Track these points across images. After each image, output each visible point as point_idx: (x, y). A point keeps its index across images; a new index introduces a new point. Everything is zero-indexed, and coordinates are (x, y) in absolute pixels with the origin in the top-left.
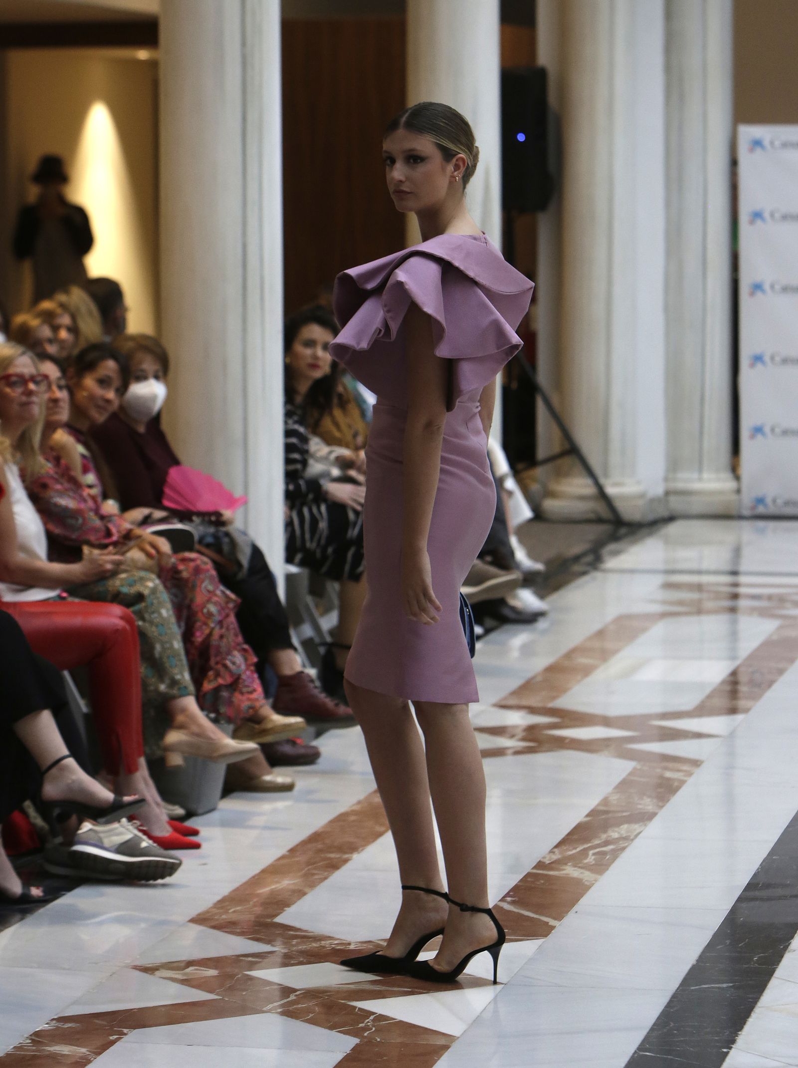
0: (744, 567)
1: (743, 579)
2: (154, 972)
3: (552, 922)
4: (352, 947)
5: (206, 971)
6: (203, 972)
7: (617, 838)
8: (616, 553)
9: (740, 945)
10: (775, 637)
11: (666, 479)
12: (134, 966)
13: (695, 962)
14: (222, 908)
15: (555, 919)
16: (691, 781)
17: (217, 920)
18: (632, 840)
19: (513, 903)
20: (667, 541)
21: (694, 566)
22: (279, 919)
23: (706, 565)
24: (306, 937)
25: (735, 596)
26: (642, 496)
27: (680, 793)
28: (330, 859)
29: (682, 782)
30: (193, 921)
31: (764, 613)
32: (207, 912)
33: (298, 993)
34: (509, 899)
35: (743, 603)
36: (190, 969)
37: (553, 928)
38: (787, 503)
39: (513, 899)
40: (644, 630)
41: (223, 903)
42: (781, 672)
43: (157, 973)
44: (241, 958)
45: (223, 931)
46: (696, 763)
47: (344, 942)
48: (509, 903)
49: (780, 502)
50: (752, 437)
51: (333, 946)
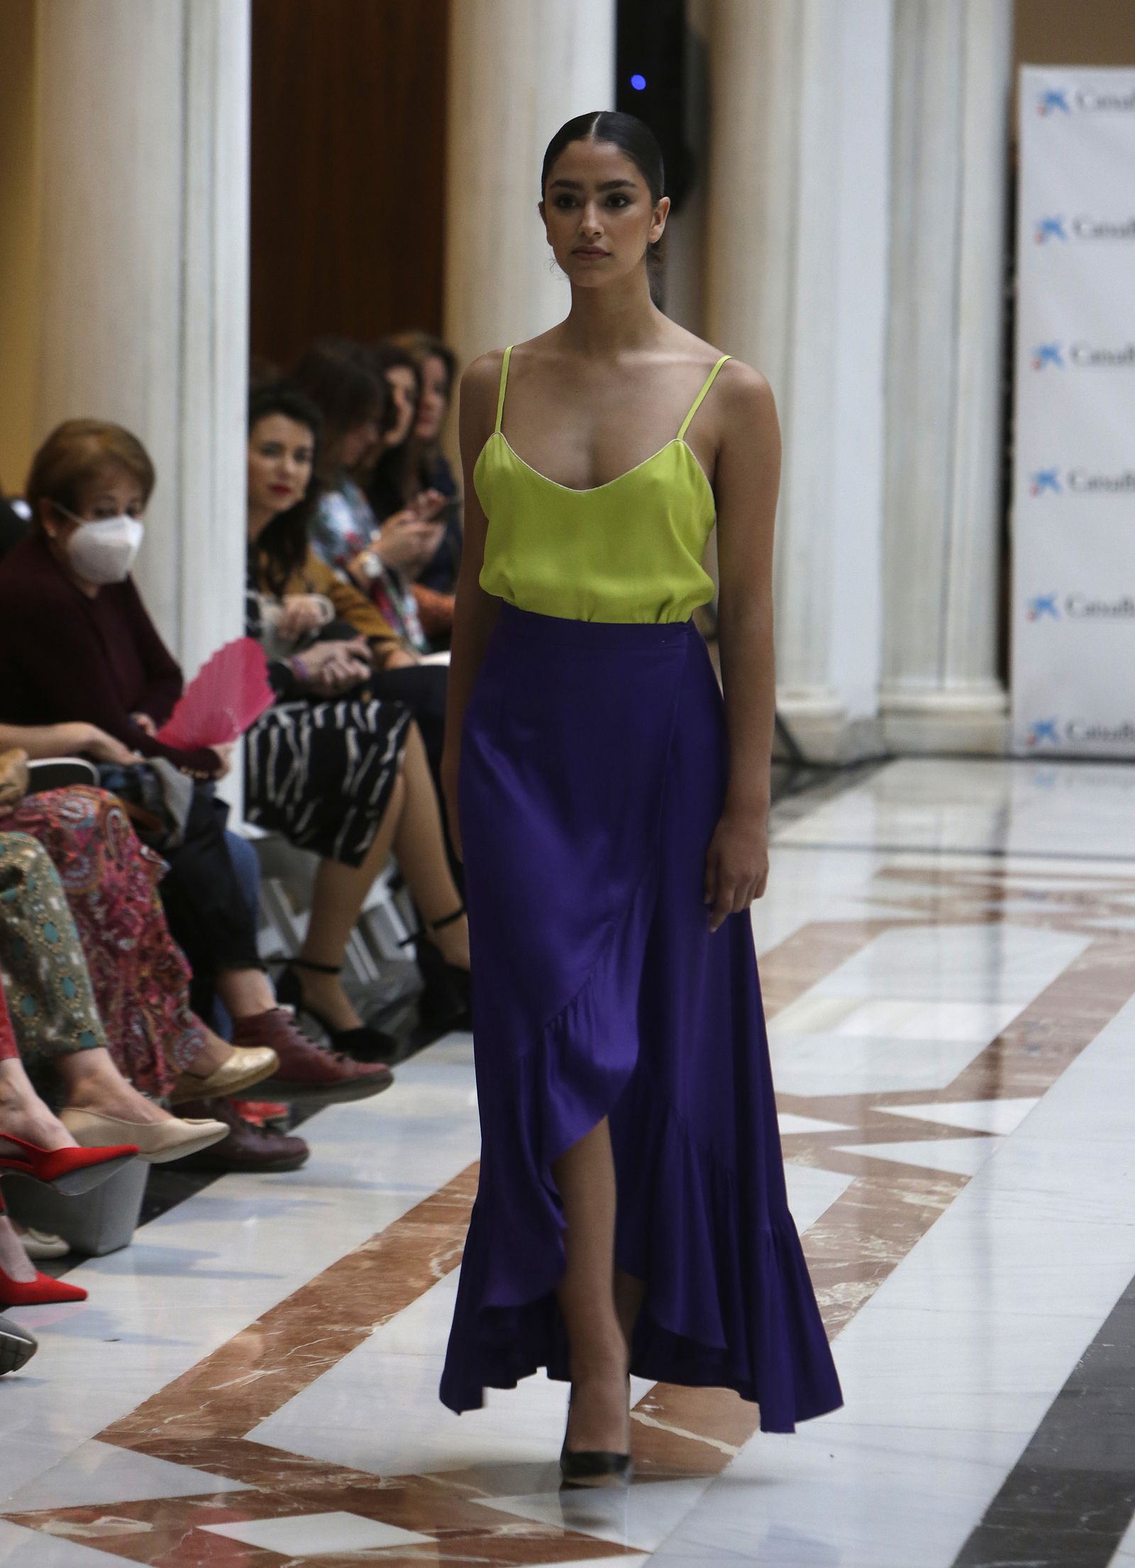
0: (1014, 842)
1: (1011, 864)
2: (40, 1526)
3: (726, 1448)
4: (382, 1485)
5: (130, 1523)
6: (123, 1525)
7: (828, 1306)
8: (794, 816)
9: (1056, 1495)
10: (1082, 966)
11: (880, 688)
12: (4, 1514)
13: (978, 1523)
14: (151, 1415)
15: (731, 1443)
16: (950, 1210)
17: (144, 1436)
18: (856, 1310)
19: (655, 1414)
20: (880, 797)
21: (927, 840)
22: (250, 1437)
23: (947, 840)
24: (302, 1467)
25: (997, 894)
26: (838, 716)
27: (933, 1231)
28: (332, 1333)
29: (938, 1212)
30: (101, 1437)
31: (1062, 924)
32: (125, 1422)
33: (294, 1563)
34: (648, 1407)
35: (1011, 906)
36: (103, 1521)
37: (728, 1458)
38: (1092, 734)
39: (655, 1407)
40: (853, 949)
41: (152, 1407)
42: (1098, 1026)
43: (45, 1526)
44: (191, 1502)
45: (155, 1456)
46: (957, 1180)
47: (368, 1476)
48: (648, 1414)
49: (1079, 730)
50: (1033, 616)
51: (349, 1483)
